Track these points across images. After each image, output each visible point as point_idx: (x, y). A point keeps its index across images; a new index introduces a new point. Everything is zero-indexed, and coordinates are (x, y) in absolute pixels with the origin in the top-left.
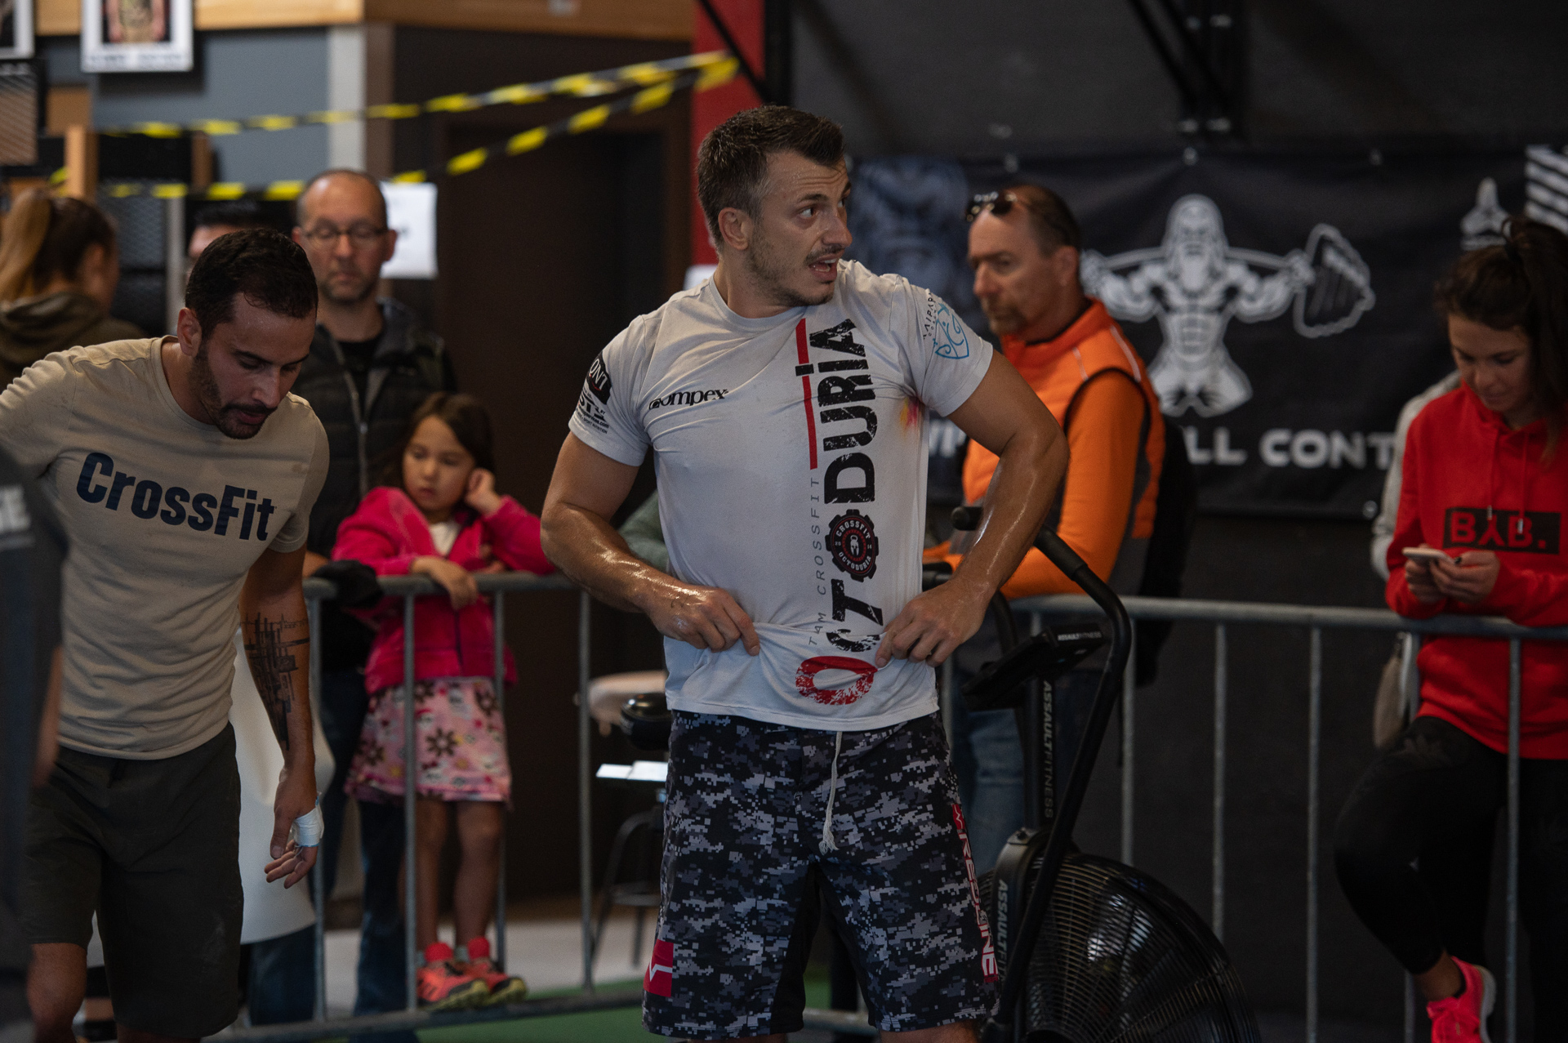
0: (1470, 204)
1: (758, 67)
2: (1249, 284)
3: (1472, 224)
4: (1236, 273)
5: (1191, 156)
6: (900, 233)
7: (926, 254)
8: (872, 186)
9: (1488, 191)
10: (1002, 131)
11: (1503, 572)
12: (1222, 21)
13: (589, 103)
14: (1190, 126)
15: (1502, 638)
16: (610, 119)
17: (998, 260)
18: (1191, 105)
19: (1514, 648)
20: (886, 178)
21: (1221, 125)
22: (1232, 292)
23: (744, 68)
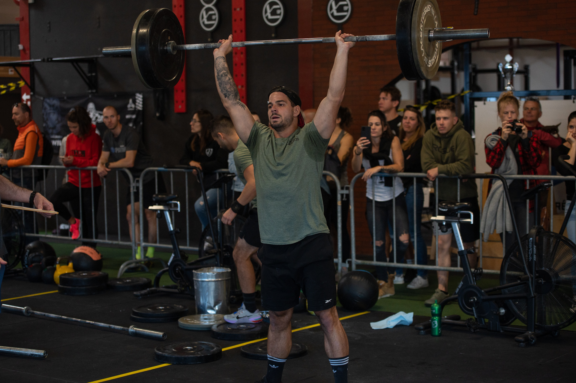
0: (128, 103)
1: (29, 84)
2: (99, 117)
3: (129, 106)
4: (97, 115)
5: (90, 96)
6: (51, 110)
7: (54, 113)
8: (46, 102)
9: (131, 101)
10: (64, 93)
11: (74, 159)
12: (94, 74)
13: (3, 89)
14: (90, 91)
15: (77, 170)
16: (6, 92)
17: (16, 114)
18: (90, 88)
19: (79, 171)
20: (48, 101)
21: (94, 91)
22: (97, 118)
23: (26, 83)
